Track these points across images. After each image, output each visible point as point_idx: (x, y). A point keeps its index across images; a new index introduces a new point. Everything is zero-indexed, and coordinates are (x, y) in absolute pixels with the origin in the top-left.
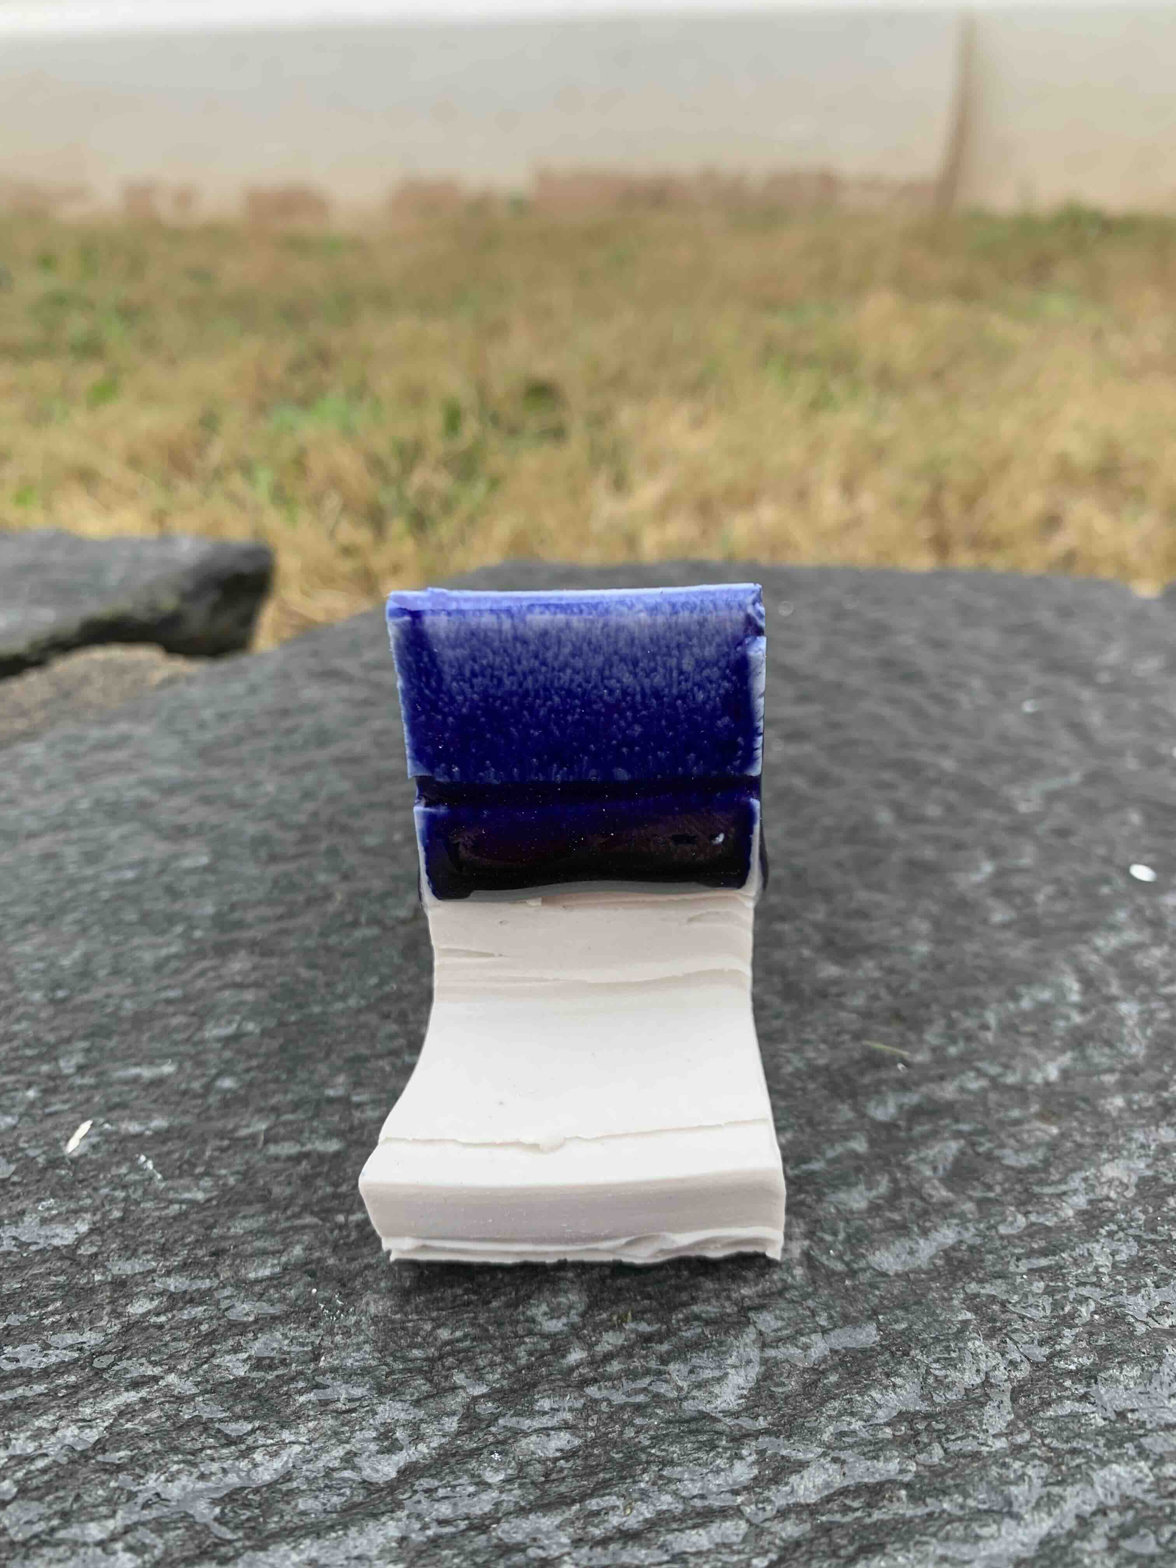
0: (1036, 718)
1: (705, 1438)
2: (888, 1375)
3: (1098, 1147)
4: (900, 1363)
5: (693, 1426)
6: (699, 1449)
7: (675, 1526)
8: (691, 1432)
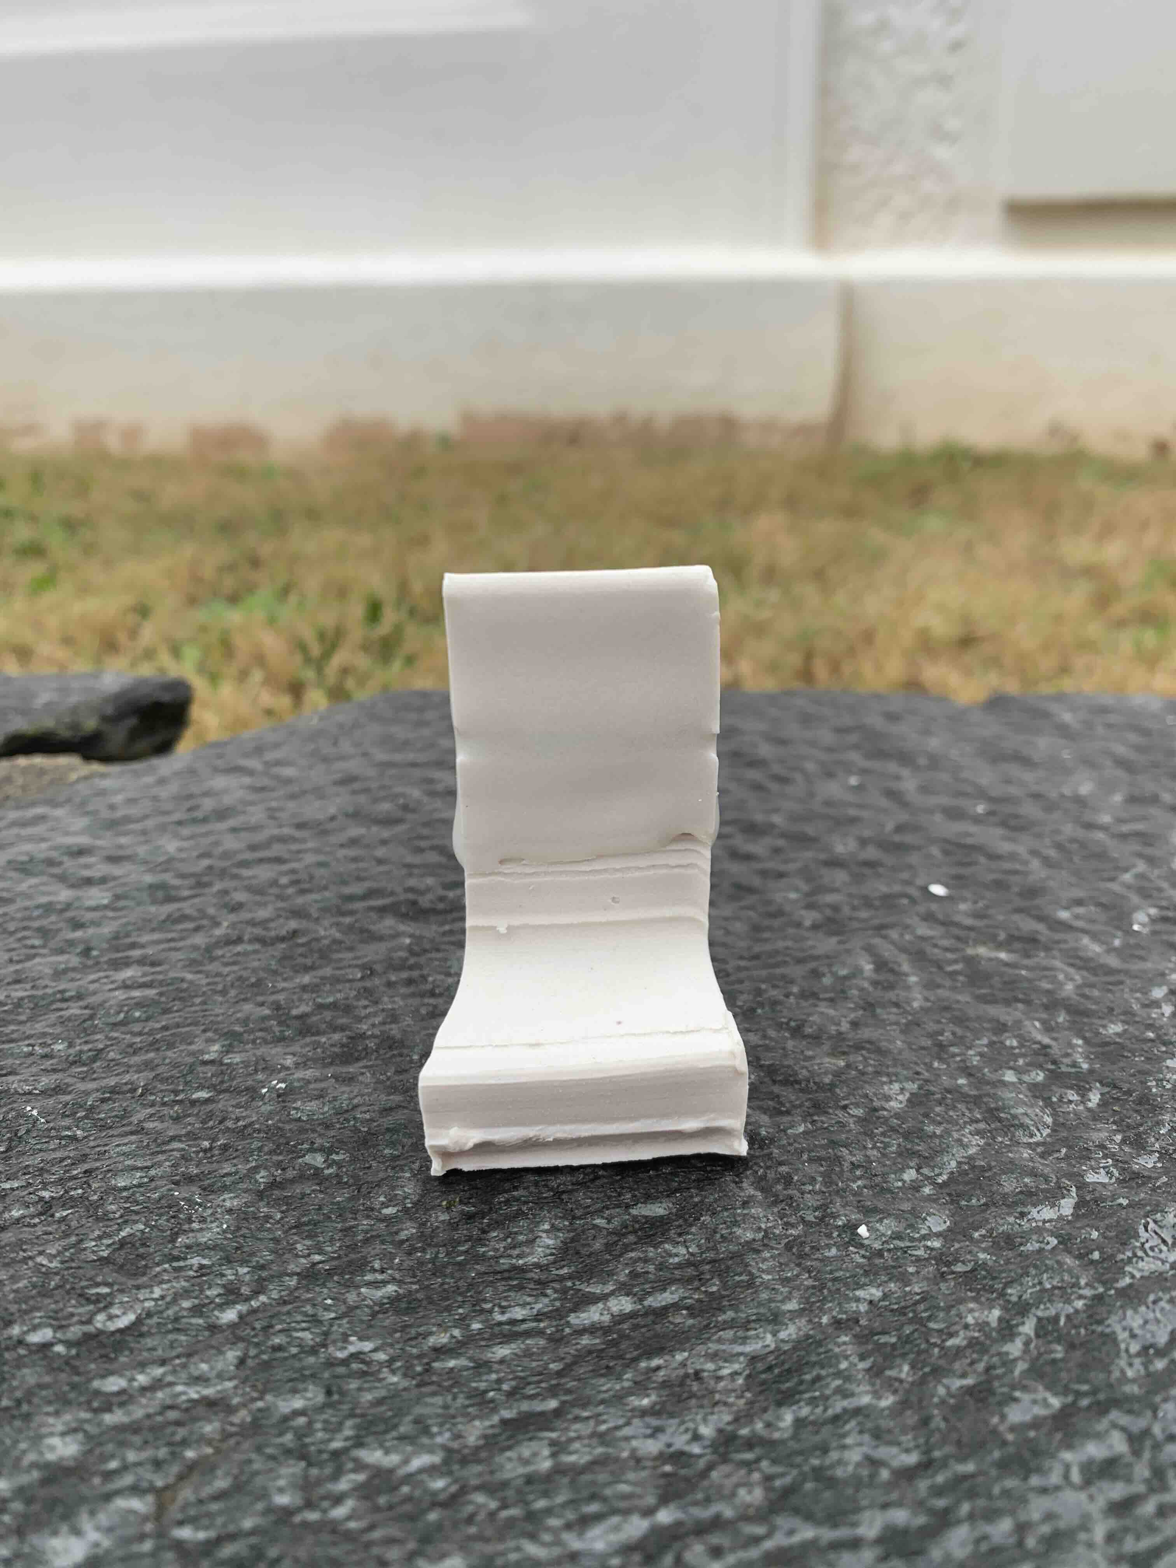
0: (860, 788)
1: (515, 1283)
2: (680, 1235)
3: (878, 1073)
4: (691, 1225)
5: (506, 1275)
6: (509, 1290)
7: (483, 1343)
8: (503, 1279)
